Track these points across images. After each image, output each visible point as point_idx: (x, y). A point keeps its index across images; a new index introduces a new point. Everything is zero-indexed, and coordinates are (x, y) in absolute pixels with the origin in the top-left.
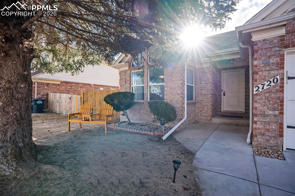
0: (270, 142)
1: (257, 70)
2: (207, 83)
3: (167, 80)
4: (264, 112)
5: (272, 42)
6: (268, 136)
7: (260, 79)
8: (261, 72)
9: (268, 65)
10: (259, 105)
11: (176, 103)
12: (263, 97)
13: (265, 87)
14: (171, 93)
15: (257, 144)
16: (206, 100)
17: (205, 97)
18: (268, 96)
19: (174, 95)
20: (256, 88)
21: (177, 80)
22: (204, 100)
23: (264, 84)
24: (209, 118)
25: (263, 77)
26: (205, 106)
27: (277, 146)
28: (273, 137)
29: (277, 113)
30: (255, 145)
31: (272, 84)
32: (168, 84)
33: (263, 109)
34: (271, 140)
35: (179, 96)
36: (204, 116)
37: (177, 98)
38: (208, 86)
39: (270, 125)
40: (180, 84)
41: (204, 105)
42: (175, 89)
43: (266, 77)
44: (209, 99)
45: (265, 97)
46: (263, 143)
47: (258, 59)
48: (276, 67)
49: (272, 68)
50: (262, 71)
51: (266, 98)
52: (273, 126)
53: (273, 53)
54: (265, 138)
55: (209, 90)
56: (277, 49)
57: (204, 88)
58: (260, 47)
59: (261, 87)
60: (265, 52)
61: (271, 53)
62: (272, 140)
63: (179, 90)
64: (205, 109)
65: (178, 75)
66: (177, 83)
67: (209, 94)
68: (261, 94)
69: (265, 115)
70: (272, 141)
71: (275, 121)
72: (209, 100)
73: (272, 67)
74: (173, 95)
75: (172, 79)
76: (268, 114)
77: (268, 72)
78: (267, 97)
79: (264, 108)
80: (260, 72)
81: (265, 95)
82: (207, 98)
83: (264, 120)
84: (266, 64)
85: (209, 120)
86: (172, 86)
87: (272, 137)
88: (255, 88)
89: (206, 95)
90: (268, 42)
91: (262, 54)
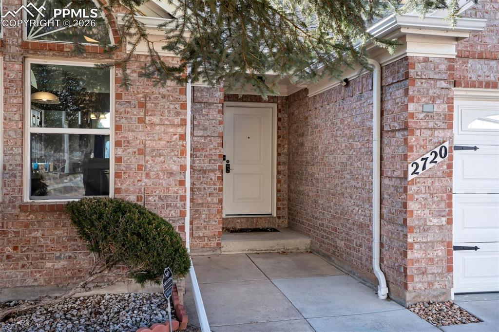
0: (434, 287)
1: (414, 126)
2: (208, 136)
3: (126, 118)
4: (425, 220)
5: (438, 68)
6: (430, 274)
7: (418, 146)
8: (419, 131)
9: (431, 116)
10: (416, 204)
11: (160, 204)
12: (422, 188)
13: (428, 166)
14: (140, 168)
15: (414, 298)
16: (204, 188)
17: (202, 179)
18: (430, 185)
19: (152, 174)
20: (412, 166)
21: (166, 122)
22: (198, 186)
23: (426, 159)
24: (213, 244)
25: (422, 143)
26: (202, 206)
27: (444, 293)
28: (439, 274)
29: (444, 219)
30: (411, 300)
31: (439, 159)
32: (130, 136)
33: (422, 214)
34: (435, 281)
35: (171, 179)
36: (199, 238)
37: (165, 185)
38: (212, 146)
39: (435, 249)
40: (175, 137)
41: (200, 204)
42: (160, 155)
43: (427, 143)
44: (214, 184)
45: (426, 187)
46: (424, 293)
47: (415, 99)
48: (443, 122)
49: (437, 125)
50: (421, 129)
51: (427, 189)
52: (439, 251)
53: (437, 92)
54: (426, 280)
55: (214, 157)
56: (444, 84)
57: (199, 151)
58: (419, 73)
59: (421, 164)
60: (425, 85)
61: (435, 91)
62: (437, 281)
63: (175, 158)
64: (203, 216)
65: (172, 106)
66: (166, 133)
67: (213, 171)
68: (418, 180)
69: (426, 227)
70: (436, 283)
71: (440, 239)
72: (213, 187)
73: (437, 123)
74: (148, 175)
75: (147, 118)
76: (432, 224)
77: (429, 132)
78: (429, 187)
79: (425, 212)
80: (417, 129)
81: (424, 182)
82: (209, 180)
83: (425, 240)
84: (428, 114)
85: (214, 248)
86: (148, 142)
87: (437, 275)
88: (410, 165)
89: (205, 172)
90: (432, 65)
91: (422, 90)
